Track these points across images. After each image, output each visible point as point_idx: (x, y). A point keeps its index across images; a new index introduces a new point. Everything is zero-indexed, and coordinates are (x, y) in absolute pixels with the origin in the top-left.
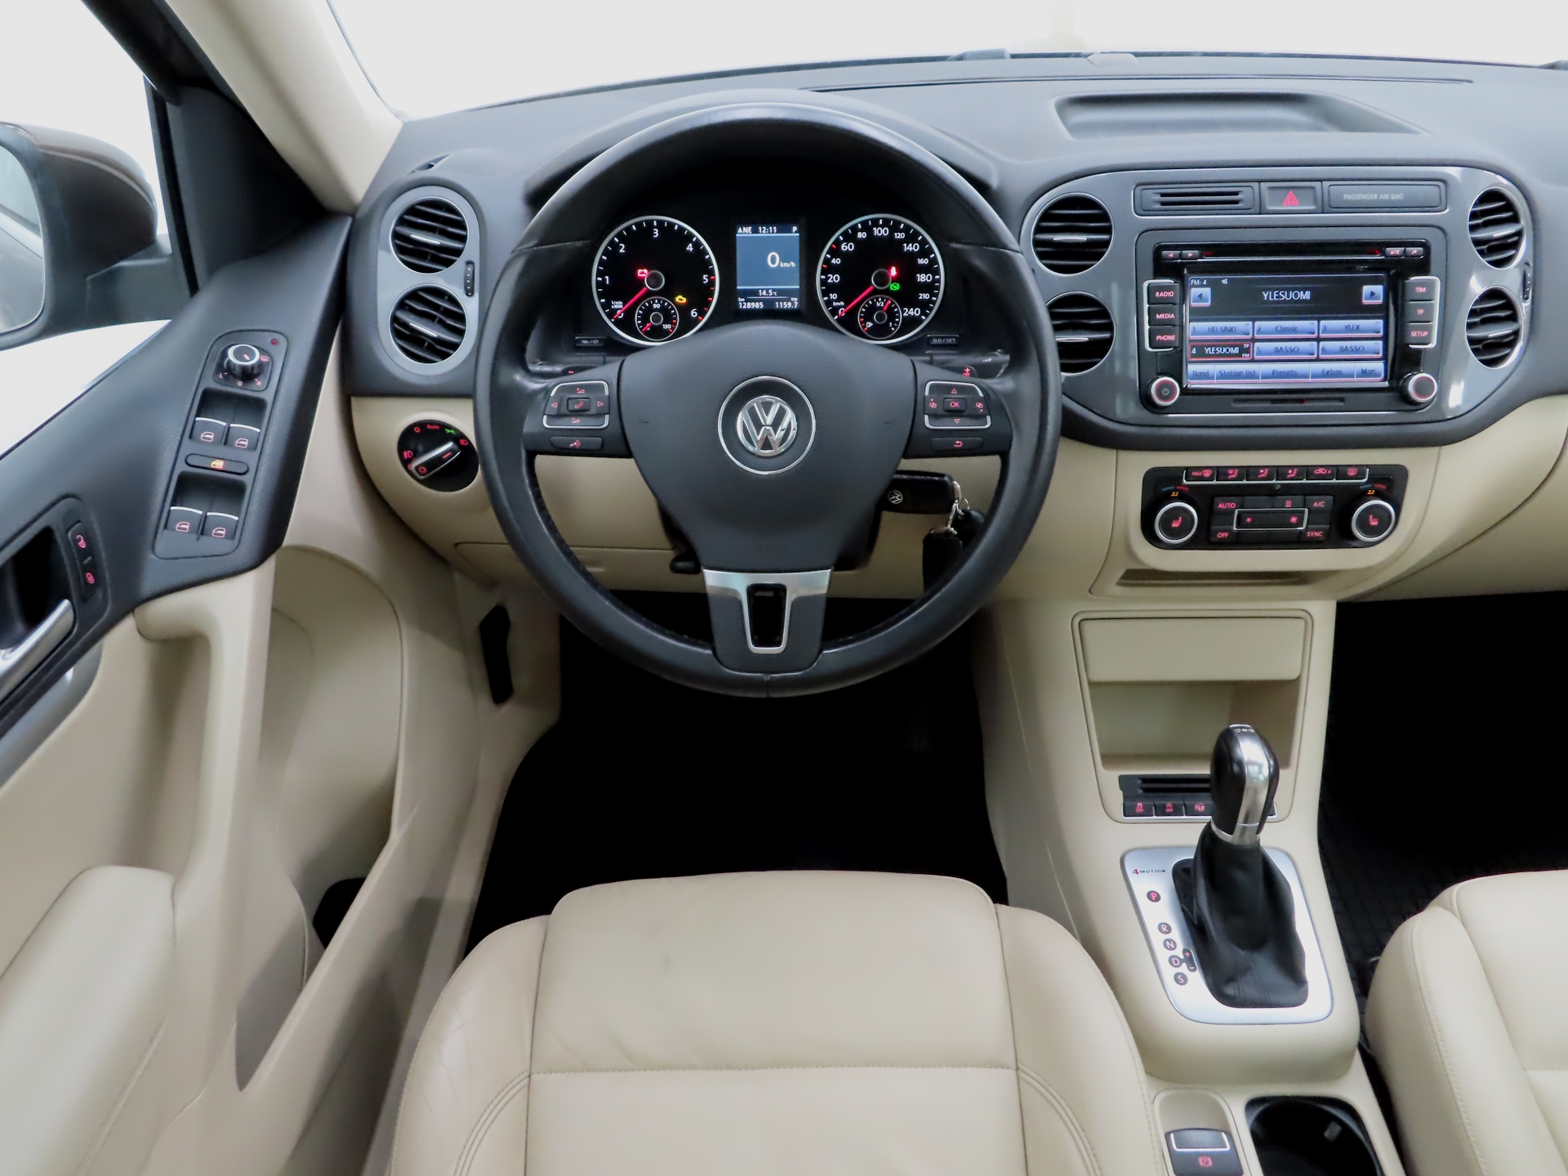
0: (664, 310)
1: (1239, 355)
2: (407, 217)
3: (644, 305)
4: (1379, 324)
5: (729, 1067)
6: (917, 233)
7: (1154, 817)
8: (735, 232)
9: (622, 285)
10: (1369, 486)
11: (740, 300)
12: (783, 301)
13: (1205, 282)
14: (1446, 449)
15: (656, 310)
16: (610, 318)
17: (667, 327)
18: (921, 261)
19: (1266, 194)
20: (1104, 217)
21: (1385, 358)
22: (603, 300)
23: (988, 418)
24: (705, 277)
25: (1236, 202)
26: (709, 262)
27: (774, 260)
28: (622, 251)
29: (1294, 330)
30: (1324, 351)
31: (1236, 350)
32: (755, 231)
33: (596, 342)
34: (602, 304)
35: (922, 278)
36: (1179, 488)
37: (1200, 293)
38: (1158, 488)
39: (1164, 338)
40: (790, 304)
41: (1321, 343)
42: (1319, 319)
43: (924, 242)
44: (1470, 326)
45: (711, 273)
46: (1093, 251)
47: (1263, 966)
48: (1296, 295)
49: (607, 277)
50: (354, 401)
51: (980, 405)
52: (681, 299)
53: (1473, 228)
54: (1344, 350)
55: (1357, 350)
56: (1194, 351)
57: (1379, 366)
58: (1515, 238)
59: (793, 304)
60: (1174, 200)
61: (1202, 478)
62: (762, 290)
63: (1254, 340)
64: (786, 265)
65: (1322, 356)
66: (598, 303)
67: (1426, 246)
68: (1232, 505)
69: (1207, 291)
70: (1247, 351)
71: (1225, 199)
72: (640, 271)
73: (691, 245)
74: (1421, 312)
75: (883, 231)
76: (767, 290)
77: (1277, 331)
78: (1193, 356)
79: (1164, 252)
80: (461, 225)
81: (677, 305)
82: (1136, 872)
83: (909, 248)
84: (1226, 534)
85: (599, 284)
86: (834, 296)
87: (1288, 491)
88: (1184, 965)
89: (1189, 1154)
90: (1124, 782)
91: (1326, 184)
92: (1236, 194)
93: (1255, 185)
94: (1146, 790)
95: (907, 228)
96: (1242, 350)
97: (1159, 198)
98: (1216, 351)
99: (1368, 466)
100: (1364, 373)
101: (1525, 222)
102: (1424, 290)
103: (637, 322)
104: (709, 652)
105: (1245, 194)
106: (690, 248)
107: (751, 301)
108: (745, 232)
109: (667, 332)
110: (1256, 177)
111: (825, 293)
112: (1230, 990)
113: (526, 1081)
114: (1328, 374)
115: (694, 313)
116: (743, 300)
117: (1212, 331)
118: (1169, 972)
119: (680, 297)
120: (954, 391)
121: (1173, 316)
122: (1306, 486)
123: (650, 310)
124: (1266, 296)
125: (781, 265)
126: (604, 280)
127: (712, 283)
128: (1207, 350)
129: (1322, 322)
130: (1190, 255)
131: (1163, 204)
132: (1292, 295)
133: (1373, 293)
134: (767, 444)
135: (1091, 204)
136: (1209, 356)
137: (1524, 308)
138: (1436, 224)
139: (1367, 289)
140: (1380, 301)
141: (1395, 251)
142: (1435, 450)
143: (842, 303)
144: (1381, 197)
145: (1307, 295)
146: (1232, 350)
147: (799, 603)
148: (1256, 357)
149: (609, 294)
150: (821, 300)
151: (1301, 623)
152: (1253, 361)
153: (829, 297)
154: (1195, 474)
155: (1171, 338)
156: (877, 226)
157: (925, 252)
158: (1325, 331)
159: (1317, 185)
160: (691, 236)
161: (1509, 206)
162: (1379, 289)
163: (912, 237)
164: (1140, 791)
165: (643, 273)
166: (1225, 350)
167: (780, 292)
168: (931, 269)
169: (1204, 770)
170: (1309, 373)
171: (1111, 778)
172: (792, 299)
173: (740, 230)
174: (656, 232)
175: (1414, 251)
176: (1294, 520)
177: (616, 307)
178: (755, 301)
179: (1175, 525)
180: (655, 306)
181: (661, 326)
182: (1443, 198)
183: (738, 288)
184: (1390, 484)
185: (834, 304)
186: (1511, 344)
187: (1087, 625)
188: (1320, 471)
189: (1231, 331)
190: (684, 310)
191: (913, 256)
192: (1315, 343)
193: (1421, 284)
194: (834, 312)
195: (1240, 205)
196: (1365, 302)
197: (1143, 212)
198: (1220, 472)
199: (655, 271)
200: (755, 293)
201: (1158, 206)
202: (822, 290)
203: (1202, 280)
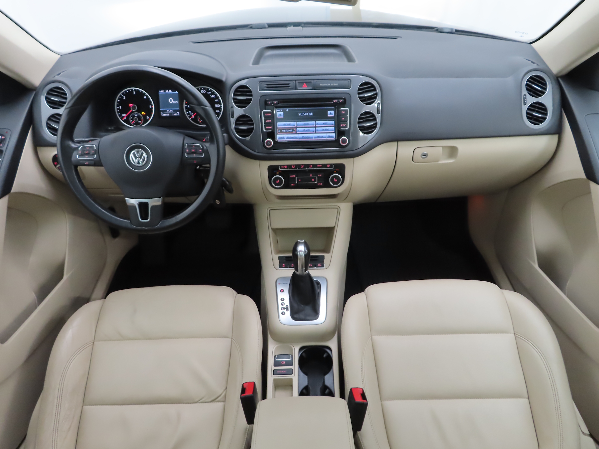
0: (139, 117)
1: (292, 132)
2: (50, 92)
3: (132, 115)
4: (333, 122)
5: (150, 339)
6: (214, 92)
7: (288, 268)
8: (159, 92)
9: (125, 109)
10: (334, 170)
11: (161, 113)
12: (175, 113)
13: (281, 110)
14: (356, 159)
15: (136, 117)
16: (122, 119)
17: (140, 122)
18: (216, 101)
19: (297, 84)
20: (250, 91)
21: (335, 132)
22: (119, 114)
23: (203, 154)
24: (150, 106)
25: (289, 87)
26: (151, 102)
27: (171, 101)
28: (124, 98)
29: (308, 124)
30: (317, 130)
31: (291, 130)
32: (165, 92)
33: (113, 128)
34: (119, 115)
35: (217, 106)
36: (278, 171)
37: (279, 113)
38: (272, 171)
39: (268, 127)
40: (177, 114)
41: (316, 128)
42: (315, 121)
43: (216, 95)
44: (359, 123)
45: (152, 105)
46: (248, 102)
47: (308, 309)
48: (308, 114)
49: (120, 107)
50: (38, 148)
51: (200, 151)
52: (143, 113)
53: (359, 94)
54: (323, 130)
55: (327, 130)
56: (279, 131)
57: (334, 135)
58: (375, 96)
59: (178, 114)
60: (271, 86)
61: (284, 168)
62: (168, 110)
63: (296, 127)
64: (175, 102)
65: (317, 132)
66: (118, 115)
67: (345, 99)
68: (294, 176)
69: (282, 113)
70: (295, 131)
71: (285, 86)
72: (130, 104)
73: (145, 96)
74: (343, 119)
75: (204, 91)
76: (170, 110)
77: (303, 125)
78: (279, 132)
79: (268, 102)
80: (65, 94)
81: (142, 115)
82: (279, 284)
83: (212, 96)
84: (294, 184)
85: (118, 109)
86: (190, 112)
87: (310, 171)
88: (285, 309)
89: (279, 361)
90: (280, 258)
91: (315, 81)
92: (289, 84)
93: (294, 82)
94: (286, 260)
95: (211, 91)
96: (293, 130)
97: (266, 86)
98: (285, 131)
99: (333, 164)
100: (329, 137)
101: (378, 90)
102: (344, 112)
103: (130, 120)
104: (129, 221)
105: (292, 84)
106: (145, 97)
107: (165, 113)
108: (161, 92)
109: (140, 123)
110: (294, 79)
111: (187, 111)
112: (296, 316)
113: (92, 344)
114: (319, 137)
115: (148, 117)
116: (162, 113)
117: (284, 125)
118: (281, 311)
119: (143, 112)
120: (194, 147)
121: (271, 121)
122: (315, 170)
123: (134, 116)
124: (299, 114)
125: (174, 102)
126: (119, 107)
127: (152, 108)
128: (283, 131)
129: (316, 122)
130: (275, 103)
131: (267, 87)
132: (307, 114)
133: (331, 113)
134: (138, 163)
135: (247, 87)
136: (284, 132)
137: (378, 116)
138: (347, 92)
139: (329, 112)
140: (333, 115)
141: (335, 101)
142: (352, 159)
143: (193, 114)
144: (331, 85)
145: (311, 114)
146: (290, 131)
147: (153, 207)
148: (297, 132)
149: (121, 112)
150: (186, 113)
151: (336, 210)
152: (296, 134)
153: (188, 112)
154: (282, 167)
155: (271, 127)
156: (202, 90)
157: (217, 98)
158: (317, 124)
159: (312, 81)
160: (145, 94)
161: (373, 86)
162: (332, 112)
163: (213, 93)
164: (285, 261)
165: (131, 105)
166: (288, 130)
167: (174, 111)
168: (219, 103)
169: (291, 255)
170: (313, 137)
171: (276, 257)
172: (178, 113)
173: (160, 91)
174: (134, 92)
175: (341, 101)
176: (313, 180)
177: (124, 116)
178: (166, 113)
179: (277, 182)
180: (136, 115)
181: (138, 122)
182: (350, 84)
183: (161, 109)
184: (341, 169)
185: (190, 114)
186: (375, 127)
187: (271, 211)
188: (319, 166)
189: (290, 125)
190: (144, 116)
191: (214, 99)
192: (315, 128)
193: (343, 110)
194: (190, 116)
195: (290, 88)
196: (329, 116)
197: (261, 90)
198: (290, 166)
199: (134, 105)
200: (166, 111)
201: (266, 88)
202: (186, 110)
203: (280, 110)
